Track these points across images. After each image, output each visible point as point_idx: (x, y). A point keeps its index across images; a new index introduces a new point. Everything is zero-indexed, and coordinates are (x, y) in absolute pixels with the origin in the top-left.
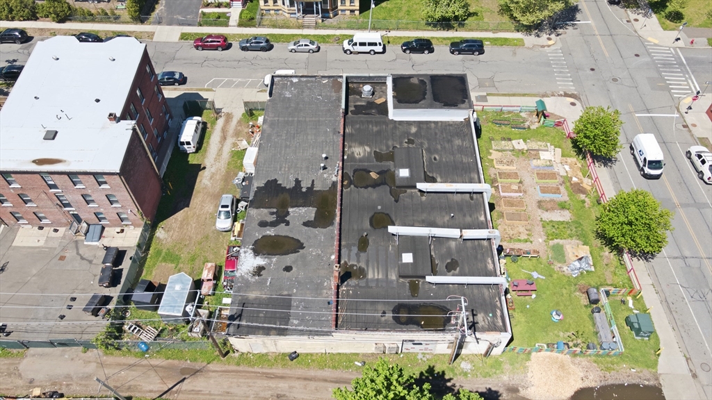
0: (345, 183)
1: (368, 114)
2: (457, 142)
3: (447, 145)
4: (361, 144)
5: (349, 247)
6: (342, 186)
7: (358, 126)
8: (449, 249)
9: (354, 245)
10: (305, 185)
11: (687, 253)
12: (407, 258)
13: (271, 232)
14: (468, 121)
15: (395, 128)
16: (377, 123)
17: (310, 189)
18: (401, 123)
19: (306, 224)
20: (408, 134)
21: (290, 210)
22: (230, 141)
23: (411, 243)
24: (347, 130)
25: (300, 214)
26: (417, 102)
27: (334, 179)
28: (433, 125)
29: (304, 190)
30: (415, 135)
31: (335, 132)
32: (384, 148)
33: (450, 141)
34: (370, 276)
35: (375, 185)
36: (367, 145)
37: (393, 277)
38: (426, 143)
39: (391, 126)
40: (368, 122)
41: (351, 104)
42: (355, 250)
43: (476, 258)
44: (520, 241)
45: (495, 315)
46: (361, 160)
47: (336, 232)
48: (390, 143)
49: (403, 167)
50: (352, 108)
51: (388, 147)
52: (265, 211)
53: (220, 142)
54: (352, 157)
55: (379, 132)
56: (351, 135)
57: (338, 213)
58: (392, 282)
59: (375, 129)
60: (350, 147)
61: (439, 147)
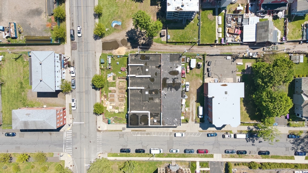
0: (160, 91)
1: (155, 113)
2: (133, 104)
3: (136, 102)
4: (157, 103)
5: (159, 73)
6: (161, 90)
7: (158, 109)
8: (138, 73)
9: (158, 74)
10: (169, 89)
11: (87, 79)
12: (147, 70)
13: (176, 76)
14: (130, 111)
15: (148, 109)
16: (153, 110)
17: (168, 88)
18: (147, 111)
19: (168, 78)
20: (145, 107)
21: (172, 82)
22: (191, 111)
23: (146, 73)
24: (160, 108)
25: (169, 81)
26: (143, 115)
27: (163, 91)
28: (139, 110)
29: (169, 88)
30: (143, 106)
31: (163, 106)
32: (151, 102)
33: (135, 104)
34: (155, 67)
35: (153, 90)
36: (155, 102)
37: (150, 66)
38: (141, 104)
39: (149, 109)
40: (155, 111)
41: (159, 117)
42: (158, 73)
43: (133, 71)
44: (122, 81)
45: (131, 58)
46: (157, 98)
47: (162, 77)
48: (150, 103)
49: (147, 94)
50: (159, 115)
51: (150, 102)
52: (178, 82)
53: (193, 110)
54: (159, 99)
55: (152, 107)
56: (159, 106)
57: (162, 82)
58: (150, 65)
59: (153, 108)
60: (159, 102)
61: (138, 102)
